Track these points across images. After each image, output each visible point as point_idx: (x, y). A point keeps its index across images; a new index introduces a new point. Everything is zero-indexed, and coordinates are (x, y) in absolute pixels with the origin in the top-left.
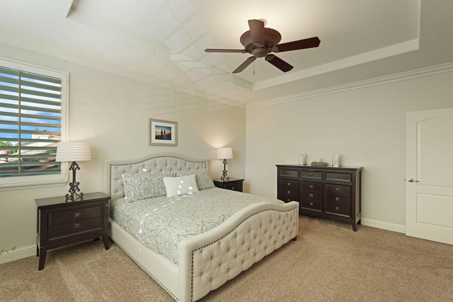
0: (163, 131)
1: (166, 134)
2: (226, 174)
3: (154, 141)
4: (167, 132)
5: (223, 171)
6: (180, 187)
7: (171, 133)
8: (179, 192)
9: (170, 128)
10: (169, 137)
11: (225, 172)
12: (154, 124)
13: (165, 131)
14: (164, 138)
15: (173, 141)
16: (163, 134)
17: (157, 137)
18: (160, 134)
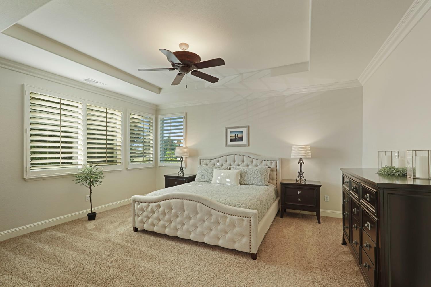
0: (236, 135)
1: (238, 137)
2: (303, 176)
3: (229, 143)
4: (240, 135)
5: (299, 172)
6: (219, 177)
7: (243, 136)
8: (218, 181)
9: (242, 132)
10: (241, 139)
11: (301, 174)
12: (229, 131)
13: (238, 135)
14: (237, 141)
15: (245, 142)
16: (237, 137)
17: (232, 140)
18: (234, 137)
